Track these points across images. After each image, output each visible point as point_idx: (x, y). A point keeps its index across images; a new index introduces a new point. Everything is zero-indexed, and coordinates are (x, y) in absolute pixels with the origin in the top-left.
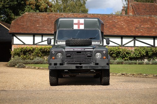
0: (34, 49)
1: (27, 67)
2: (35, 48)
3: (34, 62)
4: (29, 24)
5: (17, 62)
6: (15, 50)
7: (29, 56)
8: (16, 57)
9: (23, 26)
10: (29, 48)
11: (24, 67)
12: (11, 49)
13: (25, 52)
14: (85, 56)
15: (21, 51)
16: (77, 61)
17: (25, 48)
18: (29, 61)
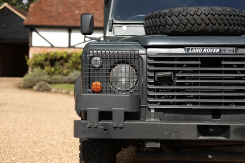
0: (69, 56)
1: (53, 90)
2: (72, 54)
3: (70, 79)
4: (61, 9)
5: (36, 79)
6: (35, 56)
7: (60, 68)
8: (37, 70)
9: (51, 12)
10: (61, 53)
11: (48, 90)
12: (28, 55)
13: (54, 61)
14: (237, 78)
15: (46, 60)
16: (202, 104)
17: (52, 54)
18: (59, 77)
